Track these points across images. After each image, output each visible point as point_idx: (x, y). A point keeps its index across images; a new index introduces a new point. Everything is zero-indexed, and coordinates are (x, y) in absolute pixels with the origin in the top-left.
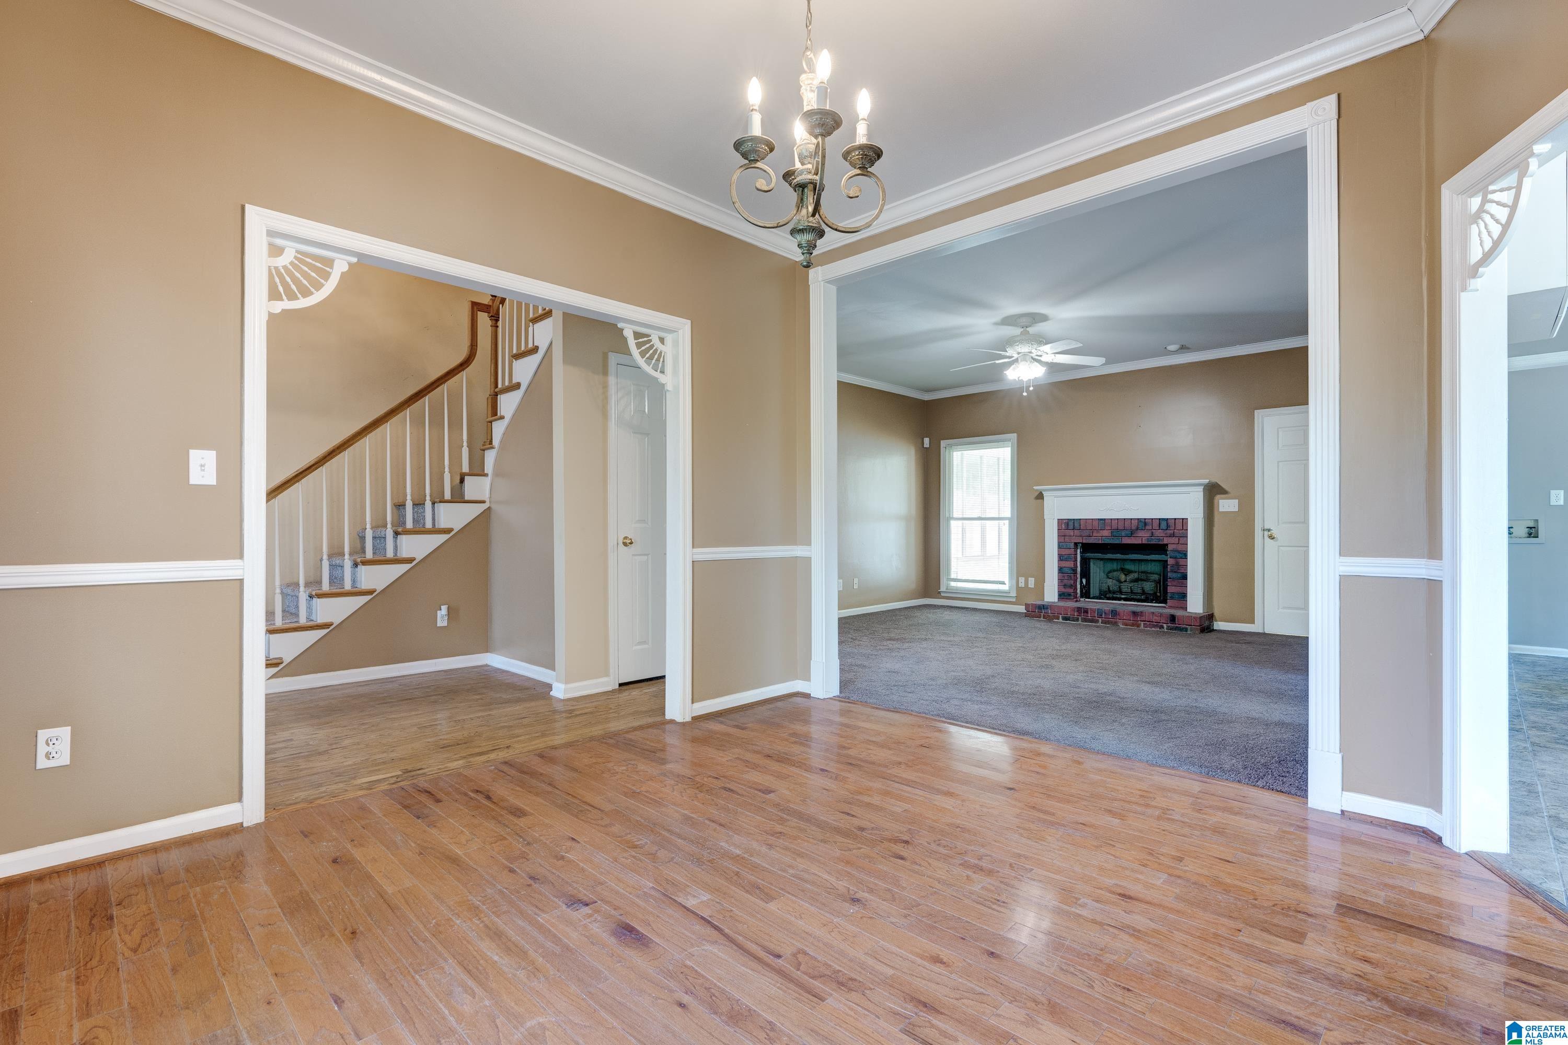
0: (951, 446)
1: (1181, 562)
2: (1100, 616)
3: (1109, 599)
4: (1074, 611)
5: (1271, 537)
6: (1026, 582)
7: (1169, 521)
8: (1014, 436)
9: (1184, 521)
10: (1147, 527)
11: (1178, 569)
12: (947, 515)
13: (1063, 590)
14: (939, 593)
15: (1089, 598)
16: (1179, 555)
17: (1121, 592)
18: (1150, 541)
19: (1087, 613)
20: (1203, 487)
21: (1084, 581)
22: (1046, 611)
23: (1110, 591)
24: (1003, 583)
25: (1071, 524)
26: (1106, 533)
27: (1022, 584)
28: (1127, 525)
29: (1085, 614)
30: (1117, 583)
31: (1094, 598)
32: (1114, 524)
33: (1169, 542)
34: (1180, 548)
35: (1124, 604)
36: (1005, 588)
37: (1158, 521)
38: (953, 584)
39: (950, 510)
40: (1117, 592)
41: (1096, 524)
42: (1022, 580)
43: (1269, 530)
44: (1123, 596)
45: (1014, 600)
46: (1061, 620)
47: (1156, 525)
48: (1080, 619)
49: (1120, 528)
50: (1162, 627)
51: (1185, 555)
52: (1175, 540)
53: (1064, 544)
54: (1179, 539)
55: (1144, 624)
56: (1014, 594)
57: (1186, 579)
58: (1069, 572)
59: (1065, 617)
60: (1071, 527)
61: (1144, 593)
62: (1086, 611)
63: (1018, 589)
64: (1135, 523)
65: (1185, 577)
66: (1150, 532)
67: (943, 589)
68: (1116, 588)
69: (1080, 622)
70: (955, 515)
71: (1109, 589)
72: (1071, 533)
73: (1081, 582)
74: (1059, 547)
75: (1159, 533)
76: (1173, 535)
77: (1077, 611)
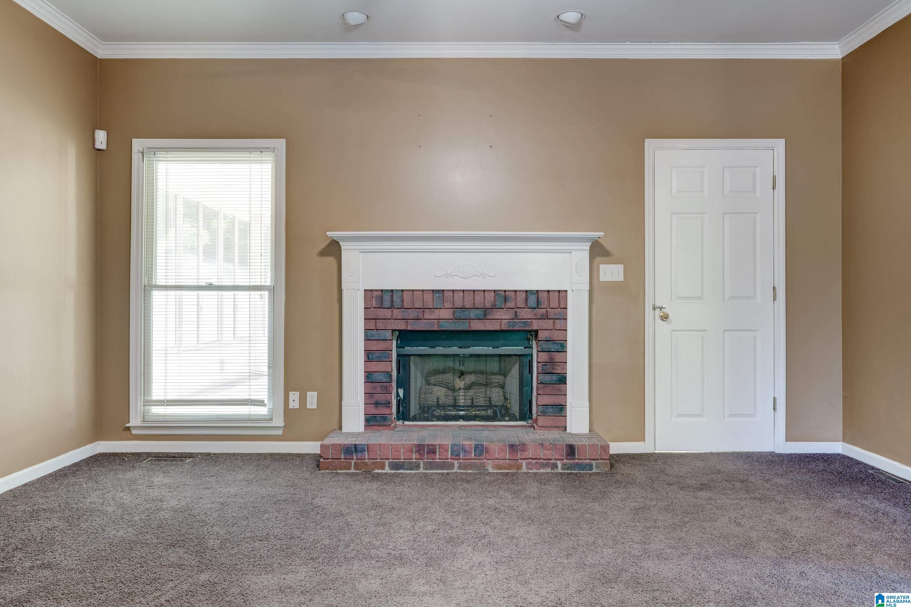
0: (155, 150)
1: (558, 357)
2: (456, 455)
3: (439, 419)
4: (411, 451)
5: (665, 318)
6: (303, 400)
7: (540, 294)
8: (281, 144)
9: (562, 294)
10: (509, 305)
11: (553, 369)
12: (145, 281)
13: (374, 411)
14: (128, 429)
15: (409, 420)
16: (554, 347)
17: (455, 406)
18: (513, 326)
19: (434, 452)
20: (589, 244)
21: (401, 392)
22: (360, 455)
23: (438, 406)
24: (260, 403)
25: (387, 298)
26: (445, 314)
27: (294, 404)
28: (479, 298)
29: (431, 456)
30: (450, 393)
31: (415, 419)
32: (458, 298)
33: (540, 327)
34: (556, 335)
35: (465, 426)
36: (262, 411)
37: (524, 295)
38: (156, 410)
39: (150, 271)
40: (449, 406)
41: (428, 297)
42: (294, 396)
43: (661, 308)
44: (462, 413)
45: (280, 432)
46: (387, 470)
47: (520, 302)
48: (422, 465)
49: (467, 305)
50: (555, 466)
51: (562, 348)
52: (548, 324)
53: (374, 332)
54: (554, 322)
55: (528, 464)
56: (279, 421)
57: (565, 383)
58: (384, 380)
59: (396, 464)
60: (387, 304)
61: (490, 406)
62: (432, 450)
63: (288, 412)
64: (490, 297)
65: (563, 380)
66: (512, 311)
67: (134, 421)
68: (450, 401)
69: (421, 470)
70: (160, 280)
71: (438, 402)
72: (387, 313)
73: (398, 395)
74: (367, 339)
75: (525, 314)
76: (545, 317)
77: (418, 451)
